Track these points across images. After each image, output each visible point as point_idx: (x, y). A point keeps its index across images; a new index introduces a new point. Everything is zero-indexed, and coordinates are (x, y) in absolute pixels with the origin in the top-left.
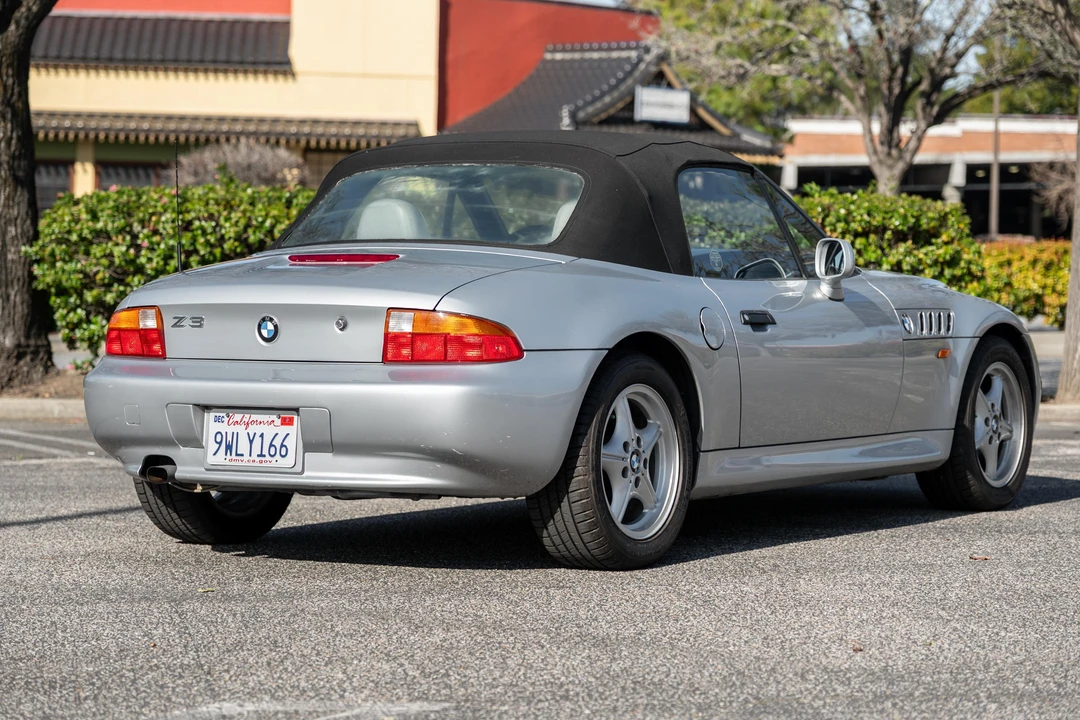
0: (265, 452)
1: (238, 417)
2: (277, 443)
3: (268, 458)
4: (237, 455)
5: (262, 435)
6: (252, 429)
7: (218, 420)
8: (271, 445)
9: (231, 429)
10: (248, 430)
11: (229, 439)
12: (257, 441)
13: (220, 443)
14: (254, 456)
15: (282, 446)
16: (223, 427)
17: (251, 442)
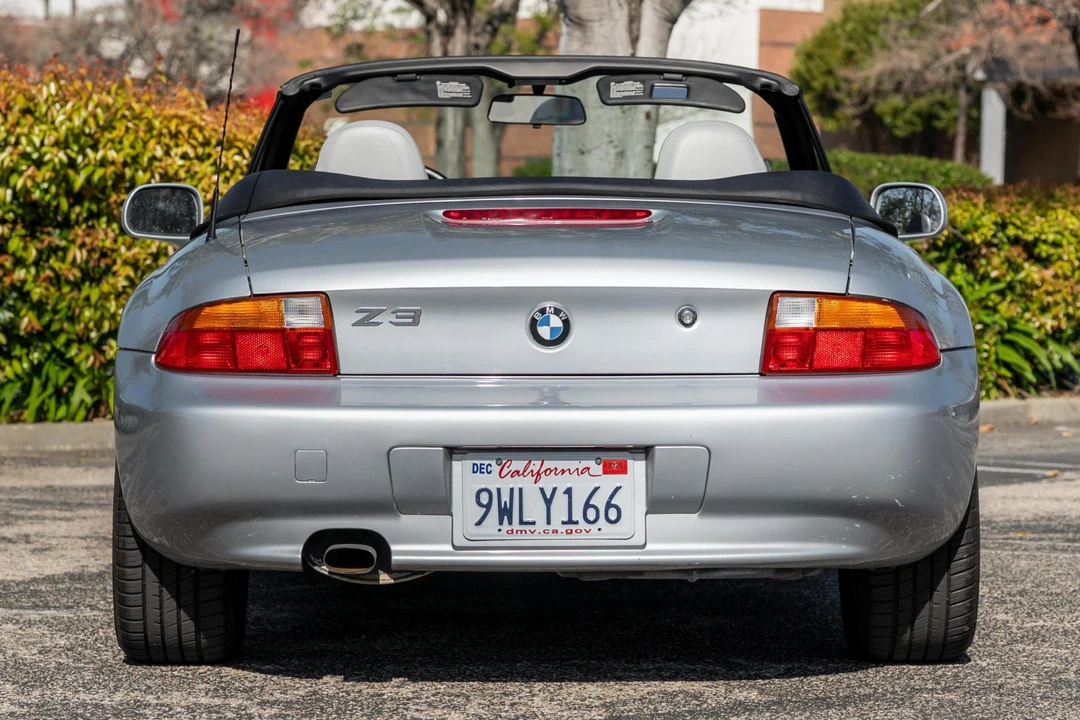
0: (577, 515)
1: (518, 465)
2: (600, 501)
3: (583, 525)
4: (522, 522)
5: (569, 491)
6: (548, 483)
7: (478, 469)
8: (587, 505)
9: (506, 484)
10: (540, 484)
11: (505, 498)
12: (560, 501)
13: (488, 507)
14: (556, 523)
15: (609, 505)
16: (492, 481)
17: (548, 502)
